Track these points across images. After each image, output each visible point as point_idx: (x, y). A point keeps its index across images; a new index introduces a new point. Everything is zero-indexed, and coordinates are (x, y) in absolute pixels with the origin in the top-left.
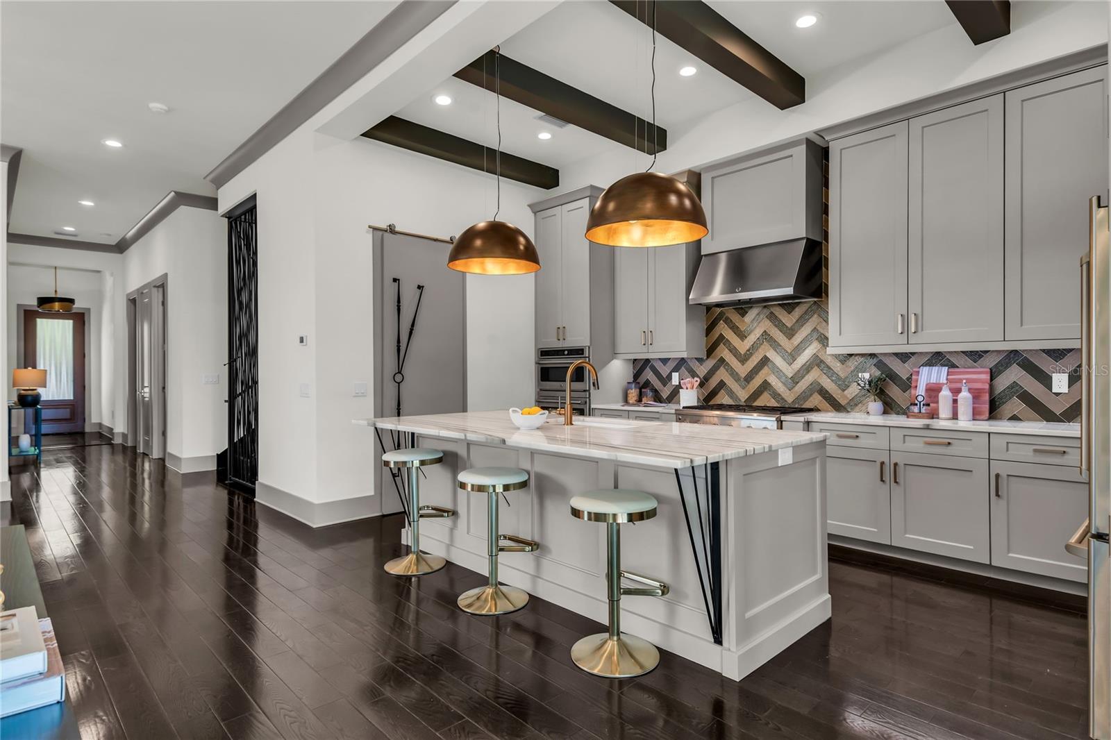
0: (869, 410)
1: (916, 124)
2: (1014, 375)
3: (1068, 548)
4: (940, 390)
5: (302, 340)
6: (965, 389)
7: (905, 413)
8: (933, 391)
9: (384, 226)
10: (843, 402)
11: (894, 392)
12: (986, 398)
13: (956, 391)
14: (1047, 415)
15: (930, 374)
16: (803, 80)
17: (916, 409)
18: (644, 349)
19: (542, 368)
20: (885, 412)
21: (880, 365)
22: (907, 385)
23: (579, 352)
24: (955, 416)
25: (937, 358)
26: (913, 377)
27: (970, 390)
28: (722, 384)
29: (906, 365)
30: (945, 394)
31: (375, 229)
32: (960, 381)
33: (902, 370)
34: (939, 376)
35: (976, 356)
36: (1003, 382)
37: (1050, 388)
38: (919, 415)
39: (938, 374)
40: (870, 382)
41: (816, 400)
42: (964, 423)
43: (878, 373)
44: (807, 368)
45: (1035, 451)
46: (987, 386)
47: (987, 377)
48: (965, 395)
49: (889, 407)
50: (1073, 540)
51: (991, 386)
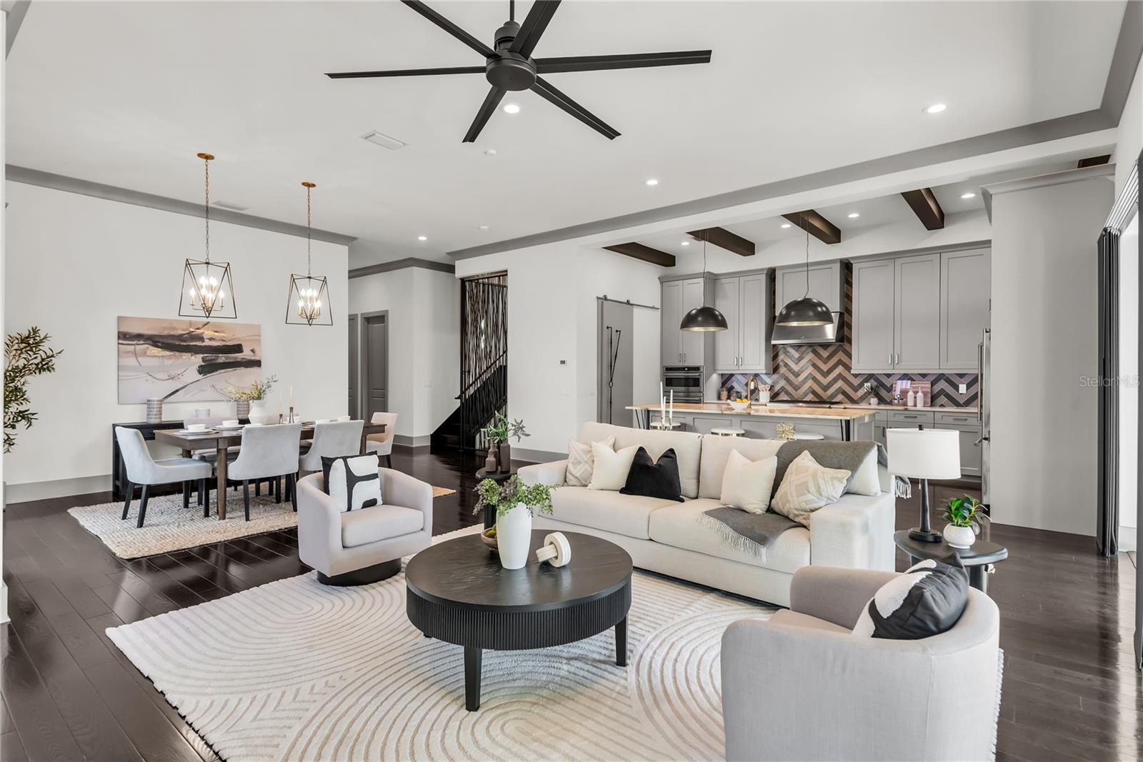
0: (871, 402)
1: (899, 262)
2: (942, 385)
3: (975, 445)
4: (908, 392)
5: (563, 362)
6: (920, 391)
7: (890, 403)
8: (904, 393)
9: (601, 296)
10: (856, 398)
11: (883, 393)
12: (930, 396)
13: (916, 393)
14: (957, 404)
15: (902, 384)
16: (840, 231)
17: (896, 402)
18: (737, 368)
19: (666, 379)
20: (879, 404)
21: (877, 380)
22: (890, 389)
23: (697, 369)
24: (915, 406)
25: (905, 377)
26: (894, 386)
27: (923, 392)
28: (783, 388)
29: (889, 379)
30: (911, 394)
31: (598, 298)
32: (918, 387)
33: (887, 382)
34: (906, 385)
35: (924, 376)
36: (937, 388)
37: (958, 391)
38: (898, 405)
39: (906, 384)
40: (872, 388)
41: (840, 397)
42: (920, 406)
43: (875, 384)
44: (835, 380)
45: (954, 419)
46: (929, 390)
47: (930, 386)
48: (920, 395)
49: (882, 401)
50: (977, 442)
51: (931, 390)
